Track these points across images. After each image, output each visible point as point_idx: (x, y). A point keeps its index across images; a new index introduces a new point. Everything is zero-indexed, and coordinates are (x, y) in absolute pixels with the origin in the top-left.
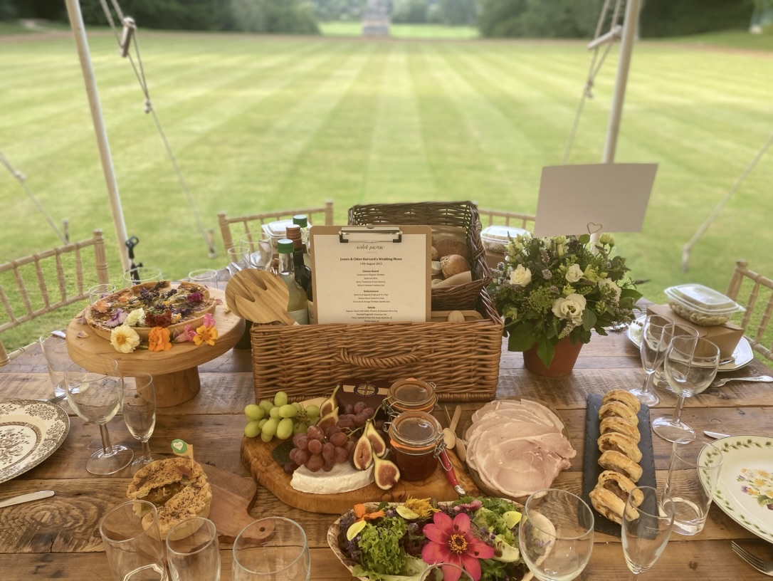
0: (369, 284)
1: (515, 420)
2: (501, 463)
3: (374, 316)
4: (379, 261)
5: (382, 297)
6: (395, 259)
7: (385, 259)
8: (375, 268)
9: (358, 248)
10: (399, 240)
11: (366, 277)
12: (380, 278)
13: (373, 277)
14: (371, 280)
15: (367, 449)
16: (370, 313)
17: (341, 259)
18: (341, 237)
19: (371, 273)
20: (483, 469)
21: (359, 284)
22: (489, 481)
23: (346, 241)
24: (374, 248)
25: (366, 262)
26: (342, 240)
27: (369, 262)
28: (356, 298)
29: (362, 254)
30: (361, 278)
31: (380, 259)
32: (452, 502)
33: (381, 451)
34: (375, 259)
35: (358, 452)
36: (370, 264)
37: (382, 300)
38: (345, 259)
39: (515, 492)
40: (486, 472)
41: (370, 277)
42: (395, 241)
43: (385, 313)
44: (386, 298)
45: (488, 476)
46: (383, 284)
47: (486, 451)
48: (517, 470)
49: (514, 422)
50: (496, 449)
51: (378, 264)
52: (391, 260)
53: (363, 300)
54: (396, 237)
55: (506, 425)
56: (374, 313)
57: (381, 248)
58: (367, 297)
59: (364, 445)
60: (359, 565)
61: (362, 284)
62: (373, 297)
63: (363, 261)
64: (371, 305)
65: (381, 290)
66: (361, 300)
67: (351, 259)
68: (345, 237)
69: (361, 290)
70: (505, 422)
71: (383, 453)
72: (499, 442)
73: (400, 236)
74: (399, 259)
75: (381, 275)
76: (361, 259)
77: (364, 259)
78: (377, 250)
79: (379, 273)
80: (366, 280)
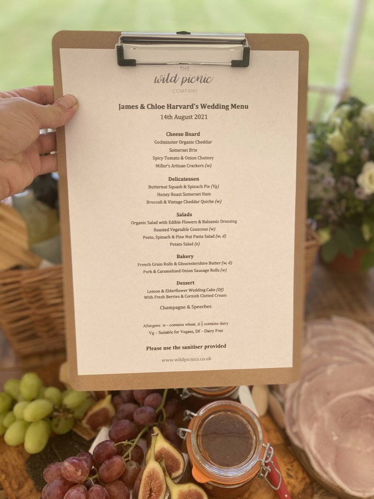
0: (180, 162)
3: (190, 233)
4: (201, 111)
5: (206, 190)
6: (234, 106)
7: (214, 107)
8: (192, 126)
9: (156, 80)
10: (242, 63)
11: (174, 147)
12: (203, 150)
13: (188, 146)
14: (184, 154)
15: (158, 478)
16: (181, 226)
17: (121, 107)
19: (185, 138)
21: (159, 162)
23: (131, 63)
24: (190, 81)
25: (173, 112)
27: (180, 112)
28: (153, 195)
29: (166, 94)
30: (164, 150)
31: (203, 106)
33: (178, 468)
34: (192, 107)
36: (182, 118)
37: (205, 198)
38: (128, 107)
41: (182, 146)
42: (235, 64)
43: (212, 225)
44: (215, 195)
46: (209, 162)
51: (198, 117)
52: (227, 108)
53: (167, 199)
56: (189, 226)
57: (206, 81)
58: (175, 191)
59: (152, 476)
61: (164, 162)
62: (187, 191)
63: (167, 112)
64: (184, 208)
65: (205, 176)
66: (163, 198)
67: (142, 107)
69: (162, 176)
71: (180, 472)
74: (242, 107)
75: (204, 142)
76: (163, 107)
77: (169, 106)
78: (197, 85)
79: (201, 139)
80: (174, 154)
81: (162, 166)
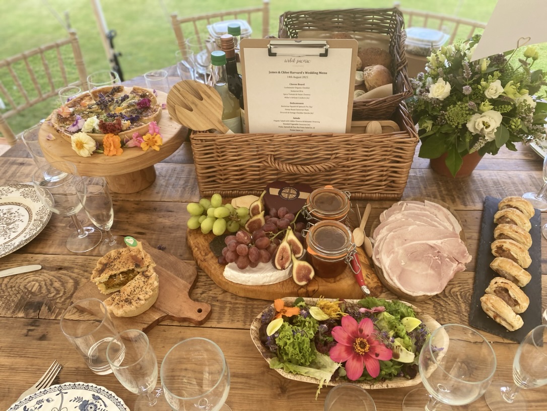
0: (295, 96)
1: (418, 222)
2: (403, 264)
3: (299, 126)
4: (305, 75)
5: (307, 108)
6: (320, 73)
7: (311, 73)
8: (301, 81)
9: (285, 61)
10: (325, 55)
11: (293, 89)
12: (306, 91)
13: (299, 90)
14: (297, 93)
15: (287, 252)
16: (295, 123)
17: (270, 72)
18: (270, 50)
19: (297, 86)
20: (387, 268)
21: (286, 96)
22: (392, 280)
23: (275, 55)
24: (301, 62)
25: (293, 75)
26: (271, 54)
27: (296, 75)
28: (283, 109)
29: (289, 67)
30: (288, 91)
31: (306, 73)
32: (358, 300)
33: (299, 253)
34: (301, 73)
35: (279, 255)
36: (297, 78)
37: (306, 112)
38: (273, 72)
39: (413, 292)
40: (389, 271)
41: (296, 89)
42: (321, 55)
43: (309, 123)
44: (310, 110)
45: (391, 275)
46: (308, 96)
47: (390, 252)
48: (417, 271)
49: (418, 225)
50: (400, 250)
51: (304, 77)
52: (317, 73)
53: (289, 111)
54: (322, 51)
55: (410, 228)
56: (298, 123)
57: (308, 62)
58: (293, 108)
59: (284, 250)
60: (276, 358)
61: (288, 96)
62: (298, 108)
63: (290, 75)
64: (297, 116)
65: (306, 102)
66: (287, 111)
67: (279, 72)
68: (274, 50)
69: (287, 102)
70: (410, 225)
71: (300, 255)
72: (403, 244)
73: (327, 51)
74: (324, 73)
75: (306, 88)
76: (288, 73)
77: (291, 72)
78: (304, 63)
79: (305, 86)
80: (293, 93)
81: (287, 98)
